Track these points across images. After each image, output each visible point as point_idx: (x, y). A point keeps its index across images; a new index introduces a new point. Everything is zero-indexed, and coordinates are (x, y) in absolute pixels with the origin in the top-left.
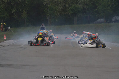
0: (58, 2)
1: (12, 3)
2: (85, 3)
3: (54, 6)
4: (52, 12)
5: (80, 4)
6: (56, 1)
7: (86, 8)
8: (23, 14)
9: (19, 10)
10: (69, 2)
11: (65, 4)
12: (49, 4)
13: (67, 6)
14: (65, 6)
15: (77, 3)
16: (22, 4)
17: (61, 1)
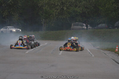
0: (55, 4)
1: (3, 5)
2: (86, 6)
3: (50, 9)
4: (47, 15)
5: (79, 7)
6: (52, 4)
7: (86, 12)
8: (14, 18)
9: (11, 13)
10: (67, 5)
11: (63, 7)
12: (44, 6)
13: (65, 8)
14: (63, 9)
15: (76, 6)
16: (15, 6)
17: (58, 4)
